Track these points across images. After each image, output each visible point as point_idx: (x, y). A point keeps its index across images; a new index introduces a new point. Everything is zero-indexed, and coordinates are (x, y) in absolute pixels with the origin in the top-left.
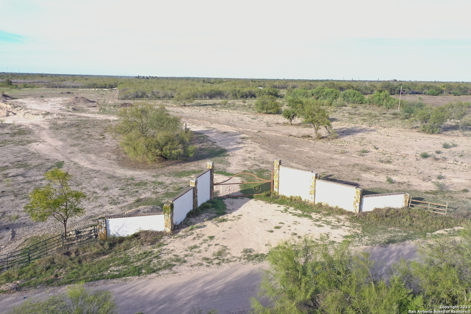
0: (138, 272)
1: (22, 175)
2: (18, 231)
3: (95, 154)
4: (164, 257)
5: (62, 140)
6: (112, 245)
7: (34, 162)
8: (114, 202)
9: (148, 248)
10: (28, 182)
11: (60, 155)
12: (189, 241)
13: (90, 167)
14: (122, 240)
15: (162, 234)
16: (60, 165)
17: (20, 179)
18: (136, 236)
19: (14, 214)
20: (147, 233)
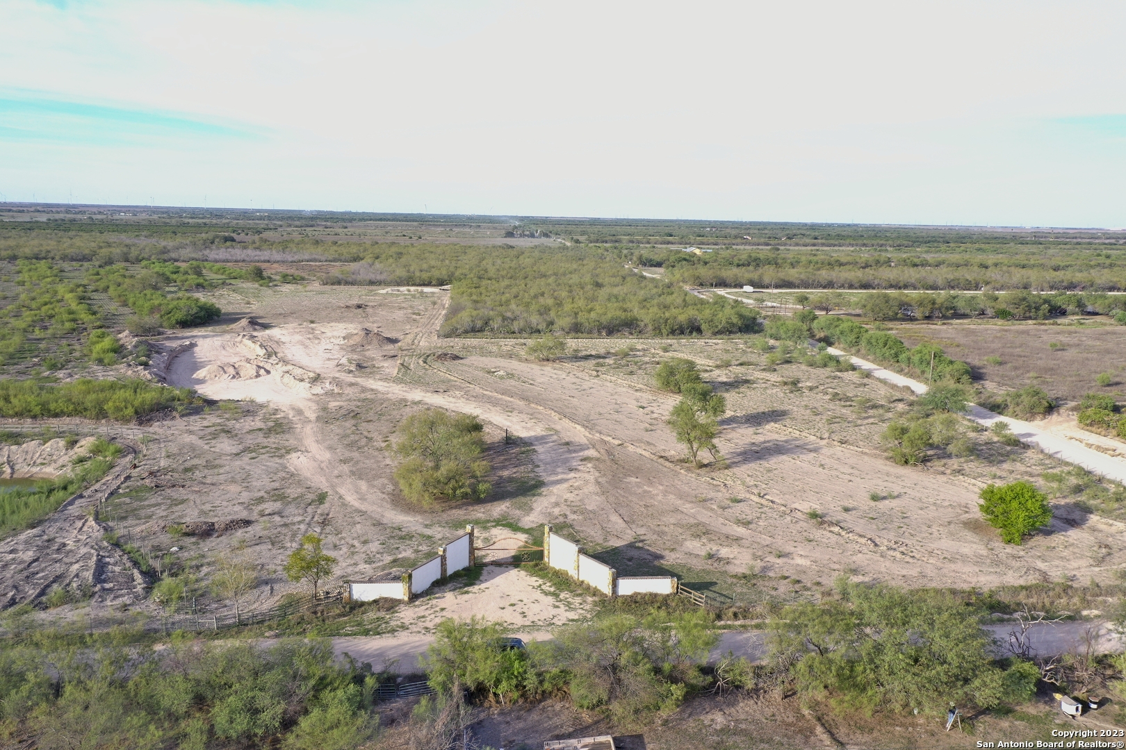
0: (366, 633)
1: (279, 513)
2: (276, 587)
3: (368, 481)
4: (393, 623)
5: (330, 448)
6: (352, 609)
7: (293, 492)
8: (369, 561)
9: (382, 614)
10: (285, 525)
11: (323, 480)
12: (421, 611)
13: (357, 504)
14: (362, 604)
15: (399, 602)
16: (322, 498)
17: (277, 518)
18: (375, 601)
19: (271, 567)
20: (386, 599)
